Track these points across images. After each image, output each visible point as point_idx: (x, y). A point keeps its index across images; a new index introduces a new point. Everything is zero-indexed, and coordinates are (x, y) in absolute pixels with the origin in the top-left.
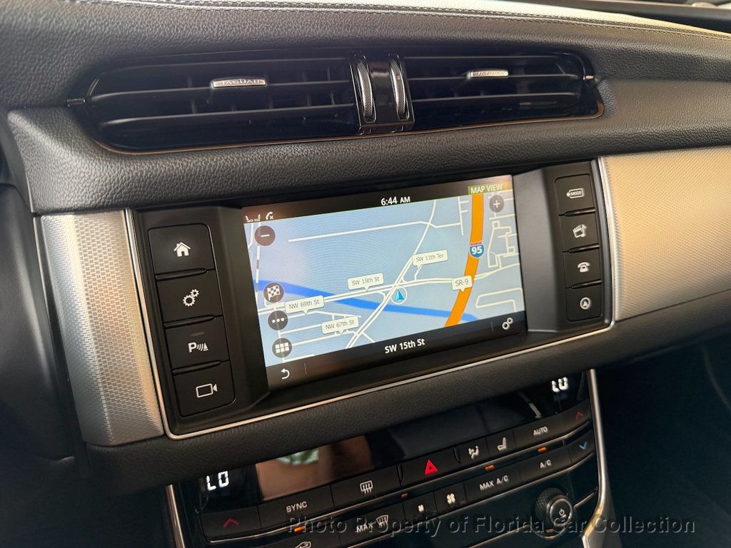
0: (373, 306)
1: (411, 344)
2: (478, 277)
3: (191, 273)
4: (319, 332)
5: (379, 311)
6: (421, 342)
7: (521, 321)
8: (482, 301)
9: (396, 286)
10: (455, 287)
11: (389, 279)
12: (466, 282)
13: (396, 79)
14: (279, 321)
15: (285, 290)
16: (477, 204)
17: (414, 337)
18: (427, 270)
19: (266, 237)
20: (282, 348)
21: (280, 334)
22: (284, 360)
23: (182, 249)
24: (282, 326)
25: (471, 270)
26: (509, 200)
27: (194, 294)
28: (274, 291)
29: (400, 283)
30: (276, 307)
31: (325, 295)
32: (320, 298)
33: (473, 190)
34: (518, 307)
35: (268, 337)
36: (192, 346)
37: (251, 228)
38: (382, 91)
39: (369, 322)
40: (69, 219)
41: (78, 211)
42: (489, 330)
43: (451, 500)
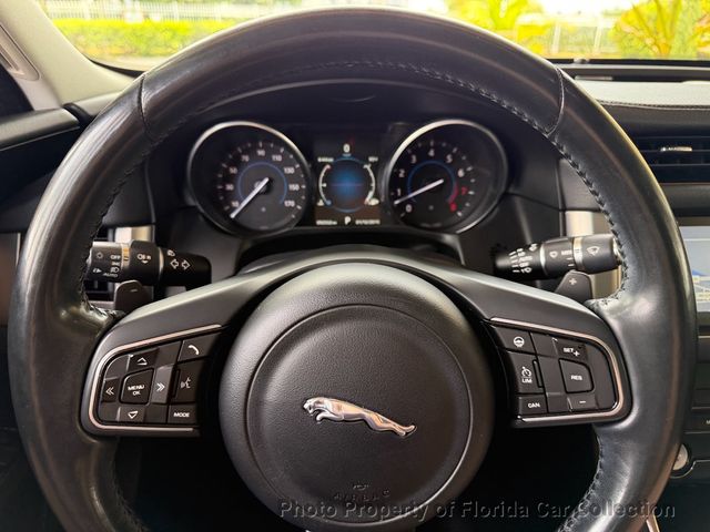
41: (587, 210)
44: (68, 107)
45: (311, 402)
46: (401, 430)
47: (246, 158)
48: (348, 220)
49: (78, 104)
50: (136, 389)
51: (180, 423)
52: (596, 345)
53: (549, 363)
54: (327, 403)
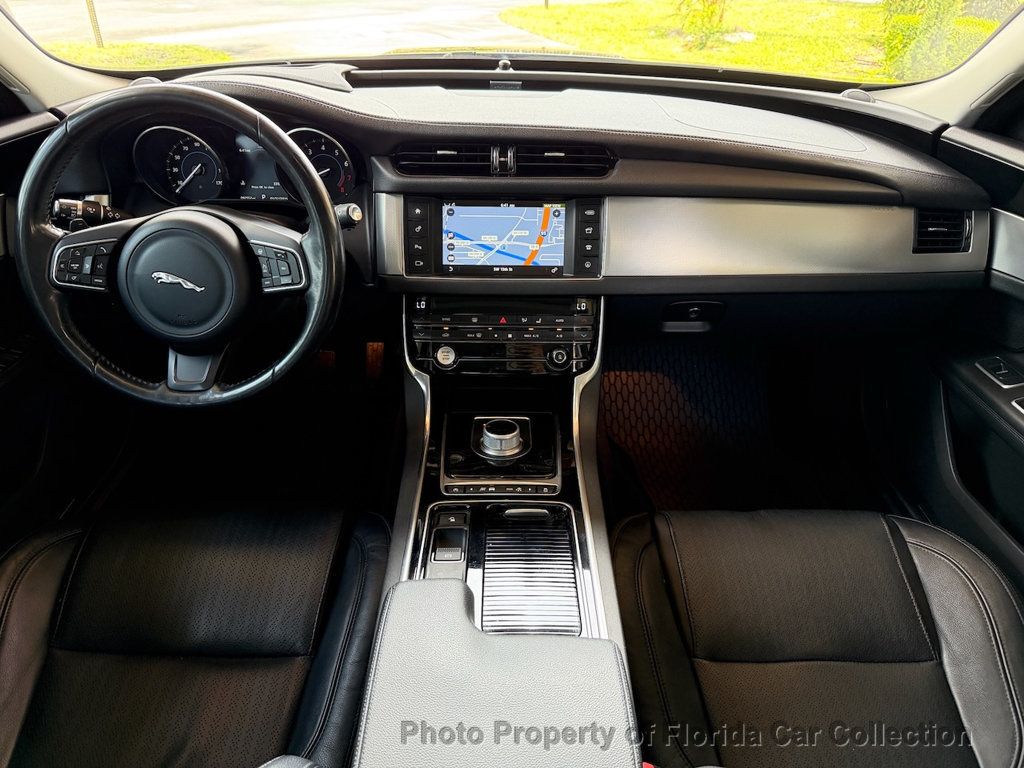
0: (491, 249)
1: (506, 269)
2: (542, 246)
3: (421, 220)
4: (466, 255)
5: (494, 252)
6: (511, 269)
7: (560, 270)
8: (543, 258)
9: (503, 242)
10: (530, 248)
11: (500, 239)
12: (536, 247)
13: (510, 155)
14: (451, 247)
15: (456, 235)
16: (547, 212)
17: (508, 267)
18: (518, 239)
19: (451, 213)
20: (451, 258)
21: (451, 253)
22: (451, 264)
23: (418, 211)
24: (452, 249)
25: (540, 242)
26: (563, 212)
27: (420, 228)
28: (451, 235)
29: (505, 242)
30: (451, 241)
31: (471, 240)
32: (469, 241)
33: (546, 206)
34: (561, 263)
35: (446, 252)
36: (416, 246)
37: (446, 208)
38: (503, 155)
39: (488, 256)
40: (384, 195)
41: (388, 193)
42: (544, 271)
43: (510, 336)
44: (53, 111)
45: (155, 274)
46: (198, 289)
47: (186, 148)
48: (264, 197)
49: (59, 108)
50: (75, 266)
51: (98, 285)
52: (292, 253)
53: (273, 262)
54: (162, 275)
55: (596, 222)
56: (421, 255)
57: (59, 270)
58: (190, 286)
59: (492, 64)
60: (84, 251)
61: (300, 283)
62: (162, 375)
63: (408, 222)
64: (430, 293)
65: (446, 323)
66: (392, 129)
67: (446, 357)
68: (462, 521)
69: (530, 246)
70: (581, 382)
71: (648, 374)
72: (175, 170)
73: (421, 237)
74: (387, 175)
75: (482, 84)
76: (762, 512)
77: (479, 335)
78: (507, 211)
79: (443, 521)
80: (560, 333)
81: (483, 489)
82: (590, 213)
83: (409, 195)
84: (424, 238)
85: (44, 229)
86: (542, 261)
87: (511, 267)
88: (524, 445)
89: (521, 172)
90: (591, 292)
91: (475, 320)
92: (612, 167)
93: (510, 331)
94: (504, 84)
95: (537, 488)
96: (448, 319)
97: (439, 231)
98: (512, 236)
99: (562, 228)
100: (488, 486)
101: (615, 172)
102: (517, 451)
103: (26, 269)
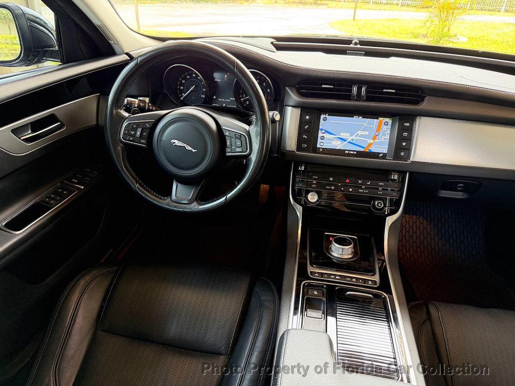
0: (345, 141)
1: (352, 152)
2: (376, 141)
3: (308, 122)
4: (331, 143)
5: (348, 141)
6: (355, 153)
7: (385, 155)
8: (375, 147)
9: (352, 137)
10: (368, 142)
11: (351, 136)
12: (371, 141)
13: (363, 89)
14: (323, 138)
15: (326, 131)
16: (381, 122)
17: (354, 151)
18: (362, 136)
19: (325, 119)
20: (322, 144)
21: (322, 141)
22: (321, 147)
23: (307, 117)
25: (374, 138)
26: (390, 123)
27: (307, 126)
29: (354, 137)
30: (323, 135)
31: (334, 135)
32: (333, 135)
33: (380, 118)
34: (385, 151)
35: (319, 140)
36: (304, 136)
37: (323, 116)
38: (359, 89)
39: (343, 144)
40: (290, 107)
41: (292, 107)
42: (375, 155)
43: (351, 190)
44: (127, 54)
45: (173, 140)
46: (194, 151)
47: (188, 77)
48: (224, 105)
49: (130, 53)
50: (133, 133)
51: (143, 144)
52: (244, 135)
53: (233, 140)
54: (176, 141)
55: (410, 130)
56: (305, 141)
57: (124, 134)
58: (189, 148)
59: (349, 42)
60: (138, 125)
61: (246, 152)
62: (169, 194)
63: (302, 122)
64: (308, 163)
65: (315, 179)
66: (300, 72)
67: (313, 198)
68: (322, 295)
69: (368, 140)
70: (390, 220)
71: (414, 217)
72: (182, 88)
73: (307, 132)
74: (293, 97)
75: (343, 52)
76: (494, 310)
77: (333, 188)
78: (357, 120)
79: (310, 292)
80: (380, 191)
81: (332, 277)
82: (408, 124)
83: (304, 109)
84: (308, 132)
85: (120, 113)
86: (374, 149)
87: (355, 151)
88: (355, 253)
89: (369, 99)
90: (401, 169)
91: (331, 179)
92: (423, 100)
93: (351, 187)
94: (355, 52)
95: (365, 281)
96: (316, 177)
97: (317, 129)
98: (358, 134)
99: (389, 132)
100: (335, 275)
101: (425, 103)
102: (350, 256)
103: (109, 132)
